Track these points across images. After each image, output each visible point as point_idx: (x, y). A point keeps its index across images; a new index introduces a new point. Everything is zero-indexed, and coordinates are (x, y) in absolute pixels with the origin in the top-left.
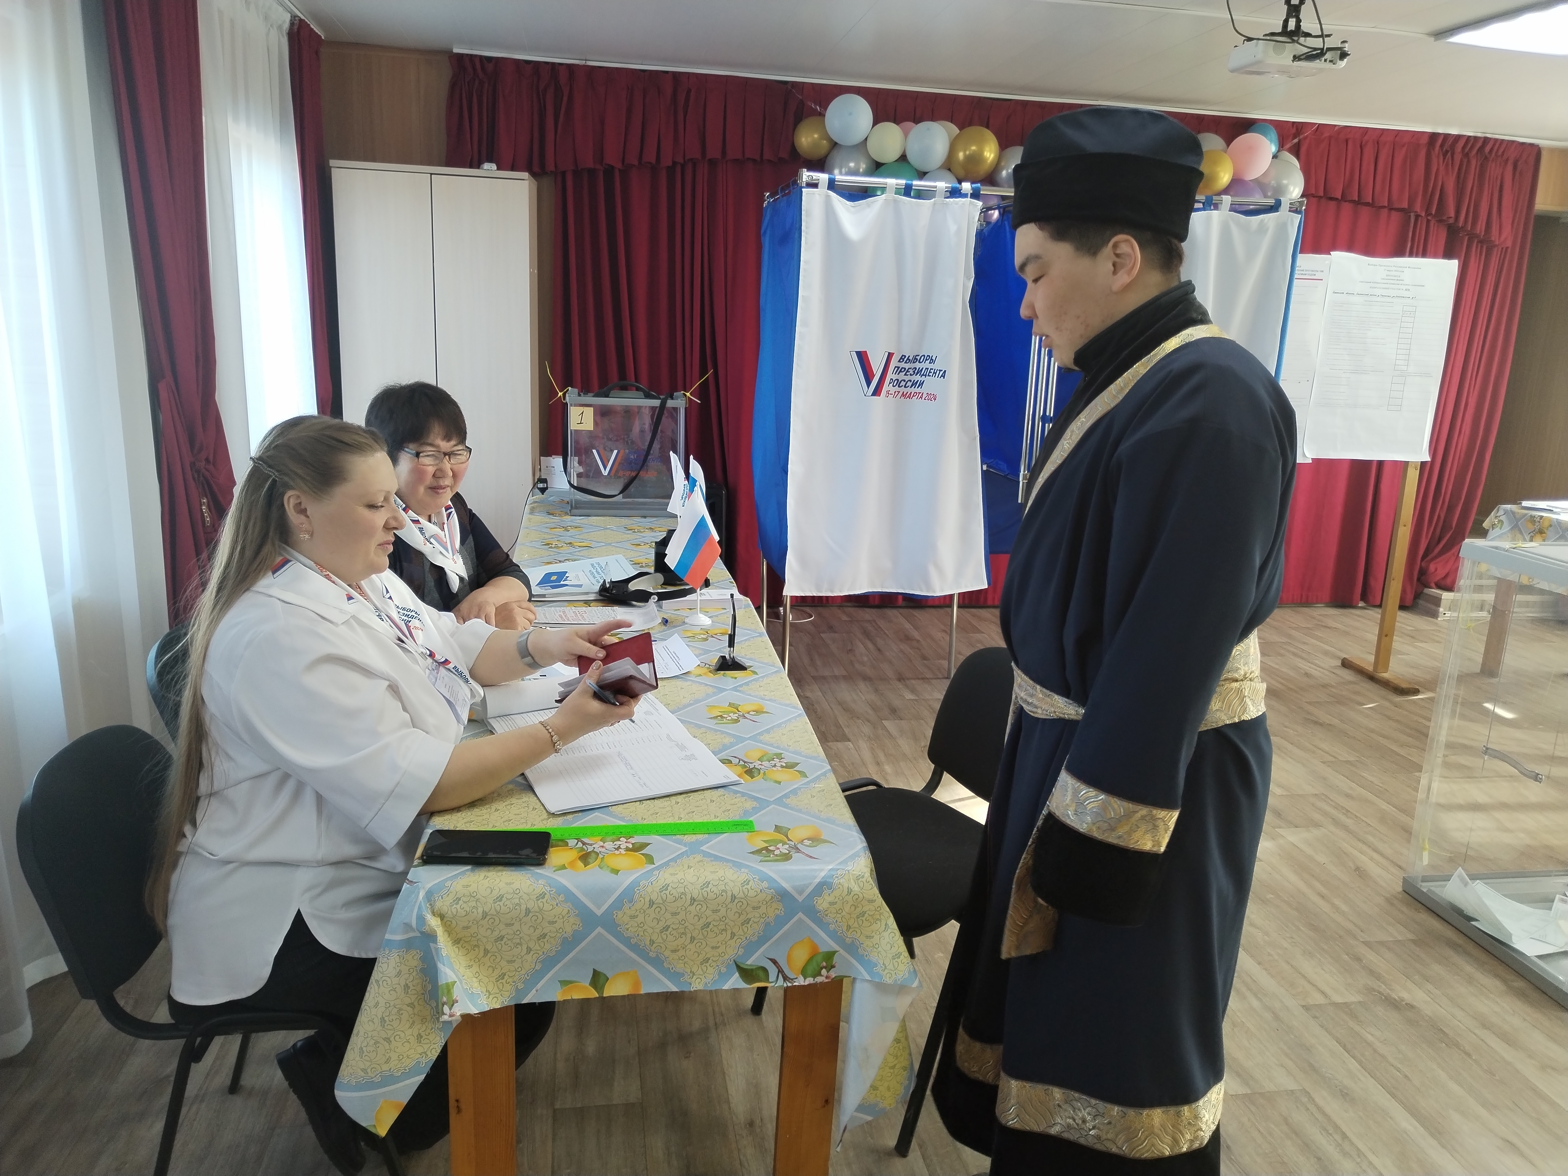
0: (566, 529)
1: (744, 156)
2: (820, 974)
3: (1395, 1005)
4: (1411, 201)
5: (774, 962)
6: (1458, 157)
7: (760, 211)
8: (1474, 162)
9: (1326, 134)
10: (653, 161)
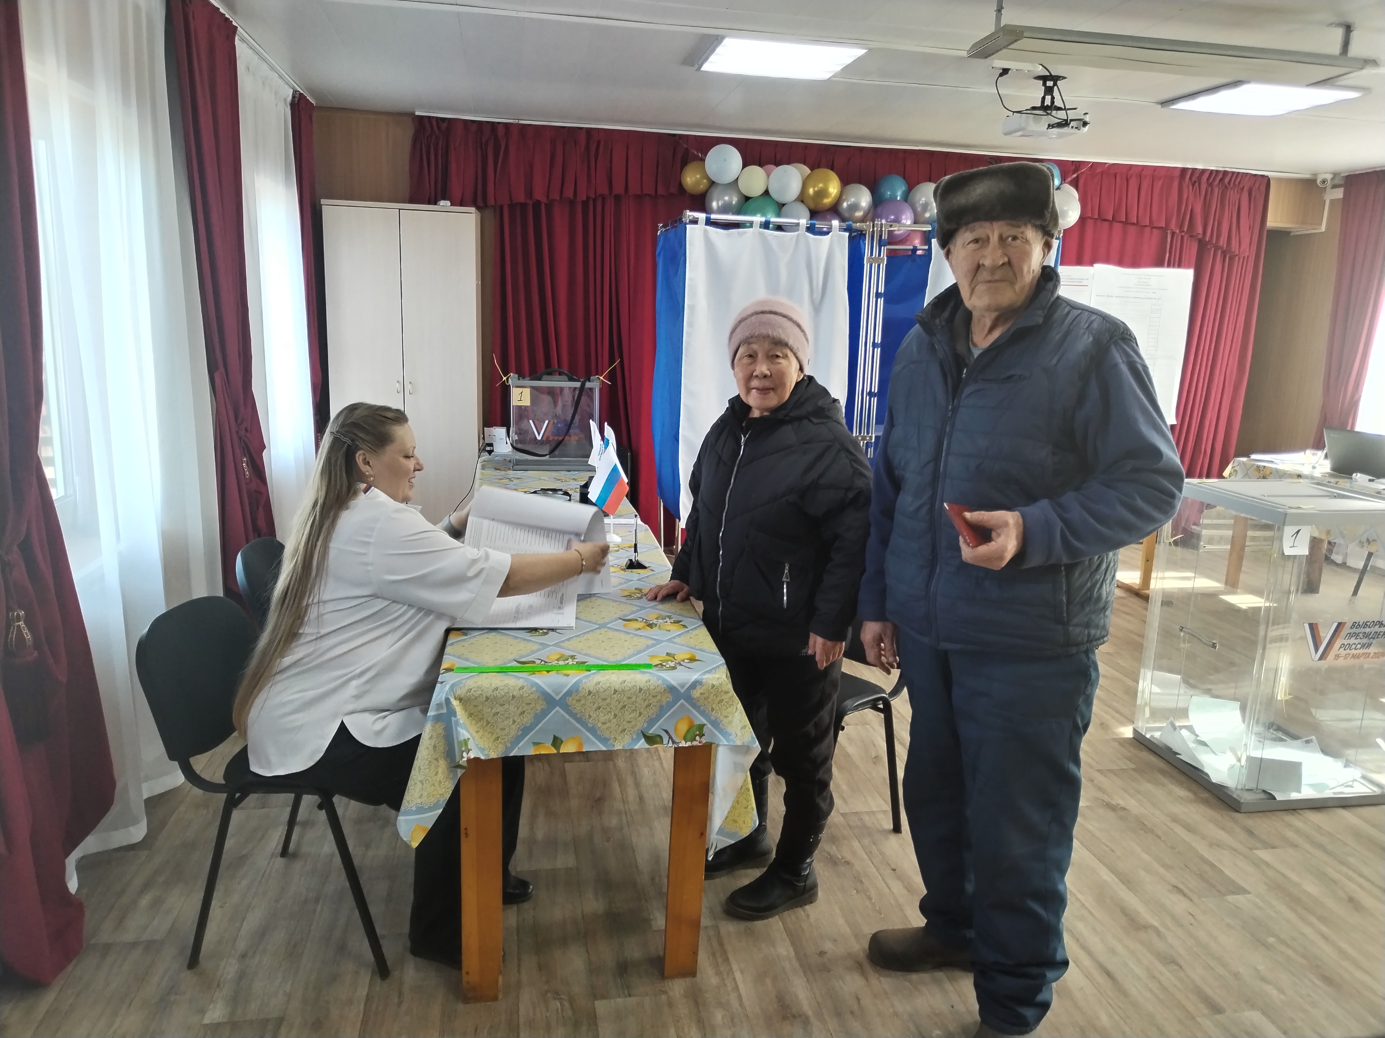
0: (510, 480)
1: (642, 191)
2: (695, 740)
3: (1113, 808)
4: (1168, 222)
5: (666, 732)
6: (1204, 186)
7: (655, 238)
8: (1216, 190)
9: (1099, 170)
10: (572, 198)
